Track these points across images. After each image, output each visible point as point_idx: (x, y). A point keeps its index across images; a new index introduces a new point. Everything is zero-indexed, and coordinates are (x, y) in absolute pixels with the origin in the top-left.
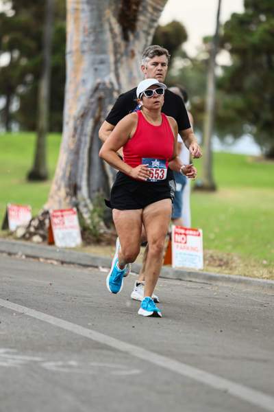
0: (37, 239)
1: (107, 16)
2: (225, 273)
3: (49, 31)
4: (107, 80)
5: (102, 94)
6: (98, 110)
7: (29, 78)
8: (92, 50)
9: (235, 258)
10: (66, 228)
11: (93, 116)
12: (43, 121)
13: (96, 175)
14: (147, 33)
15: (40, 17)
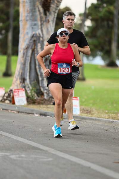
0: (7, 102)
1: (37, 5)
2: (89, 116)
3: (12, 11)
4: (37, 33)
5: (35, 39)
6: (34, 46)
7: (3, 32)
8: (31, 19)
9: (94, 110)
10: (20, 97)
11: (31, 48)
12: (10, 51)
13: (33, 74)
14: (55, 12)
15: (8, 5)
